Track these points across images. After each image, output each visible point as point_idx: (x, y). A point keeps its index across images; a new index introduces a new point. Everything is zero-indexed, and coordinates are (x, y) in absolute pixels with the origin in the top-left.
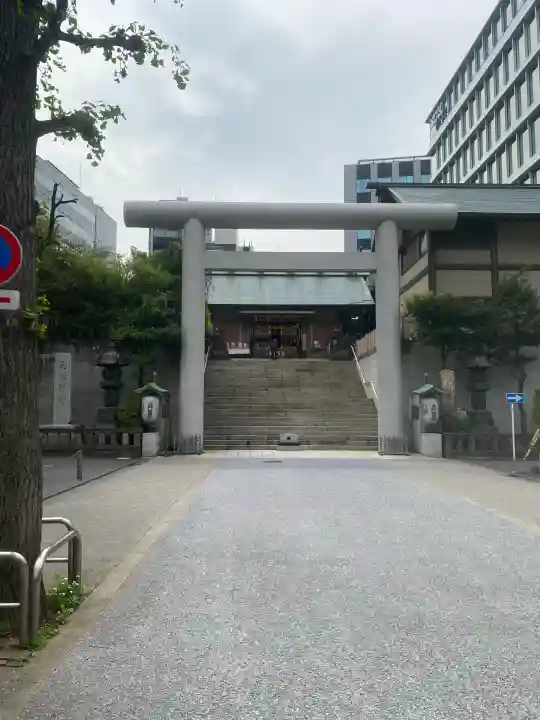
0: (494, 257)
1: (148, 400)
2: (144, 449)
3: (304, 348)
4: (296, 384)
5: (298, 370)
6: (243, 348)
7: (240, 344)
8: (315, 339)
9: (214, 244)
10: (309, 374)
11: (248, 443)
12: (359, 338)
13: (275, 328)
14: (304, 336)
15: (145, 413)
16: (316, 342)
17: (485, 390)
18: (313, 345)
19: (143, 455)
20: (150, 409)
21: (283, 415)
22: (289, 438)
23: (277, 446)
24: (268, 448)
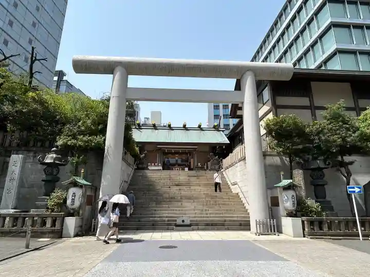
0: (311, 101)
1: (72, 190)
2: (64, 232)
3: (192, 167)
4: (188, 184)
5: (189, 176)
6: (158, 166)
7: (157, 164)
8: (198, 162)
10: (196, 178)
11: (153, 225)
12: (224, 158)
14: (192, 160)
15: (69, 202)
16: (199, 164)
17: (324, 185)
18: (197, 165)
19: (63, 236)
20: (73, 197)
21: (180, 203)
22: (183, 221)
23: (174, 227)
24: (168, 229)
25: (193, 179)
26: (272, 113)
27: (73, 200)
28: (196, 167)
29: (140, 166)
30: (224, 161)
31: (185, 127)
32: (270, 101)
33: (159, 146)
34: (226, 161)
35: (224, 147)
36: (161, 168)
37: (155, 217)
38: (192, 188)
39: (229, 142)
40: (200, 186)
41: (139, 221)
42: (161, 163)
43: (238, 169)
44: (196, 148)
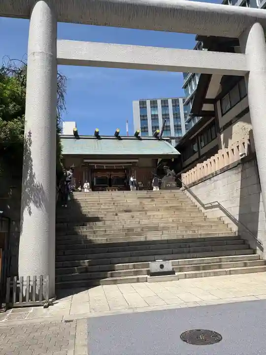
10: (150, 200)
22: (162, 266)
23: (149, 277)
24: (138, 280)
25: (146, 202)
30: (184, 175)
33: (85, 161)
34: (187, 178)
35: (173, 160)
38: (148, 213)
39: (179, 153)
40: (159, 210)
44: (136, 162)
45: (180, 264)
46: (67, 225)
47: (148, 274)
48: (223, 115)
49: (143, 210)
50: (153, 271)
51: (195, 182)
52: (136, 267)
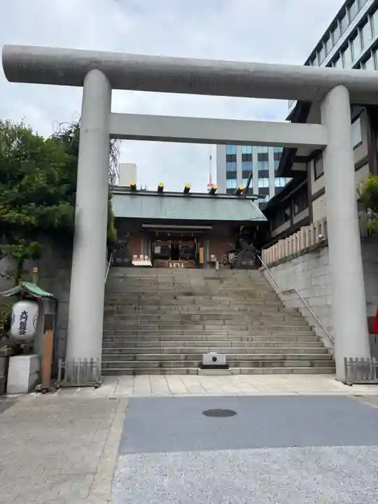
1: (20, 307)
2: (10, 383)
3: (202, 261)
5: (205, 278)
6: (144, 260)
7: (141, 256)
8: (210, 254)
9: (116, 186)
10: (218, 281)
11: (161, 366)
13: (175, 243)
15: (15, 328)
16: (212, 256)
18: (210, 258)
19: (8, 390)
20: (23, 320)
21: (200, 327)
22: (215, 359)
23: (199, 369)
24: (188, 373)
26: (367, 166)
27: (23, 326)
28: (209, 263)
29: (119, 260)
30: (265, 252)
31: (187, 193)
32: (365, 144)
34: (268, 254)
35: (258, 228)
36: (149, 263)
37: (161, 352)
38: (214, 298)
40: (227, 295)
41: (135, 358)
42: (148, 255)
43: (300, 267)
44: (208, 229)
45: (237, 358)
46: (117, 308)
47: (199, 367)
48: (316, 179)
49: (207, 293)
50: (205, 363)
51: (275, 262)
52: (188, 358)
